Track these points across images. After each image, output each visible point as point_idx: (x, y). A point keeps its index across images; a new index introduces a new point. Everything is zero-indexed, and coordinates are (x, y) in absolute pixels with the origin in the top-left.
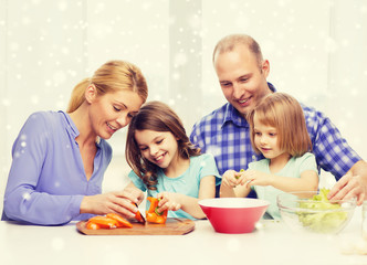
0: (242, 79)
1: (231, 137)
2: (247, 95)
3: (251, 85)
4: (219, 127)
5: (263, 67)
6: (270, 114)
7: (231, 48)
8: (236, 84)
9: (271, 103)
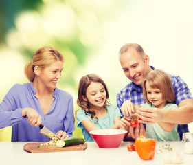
0: (134, 66)
1: (136, 98)
2: (138, 74)
3: (139, 69)
4: (129, 93)
5: (146, 59)
6: (156, 82)
7: (126, 51)
8: (130, 69)
9: (155, 76)
